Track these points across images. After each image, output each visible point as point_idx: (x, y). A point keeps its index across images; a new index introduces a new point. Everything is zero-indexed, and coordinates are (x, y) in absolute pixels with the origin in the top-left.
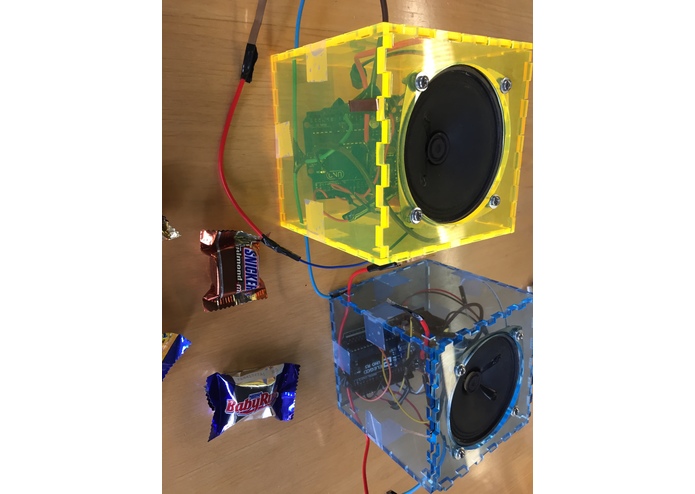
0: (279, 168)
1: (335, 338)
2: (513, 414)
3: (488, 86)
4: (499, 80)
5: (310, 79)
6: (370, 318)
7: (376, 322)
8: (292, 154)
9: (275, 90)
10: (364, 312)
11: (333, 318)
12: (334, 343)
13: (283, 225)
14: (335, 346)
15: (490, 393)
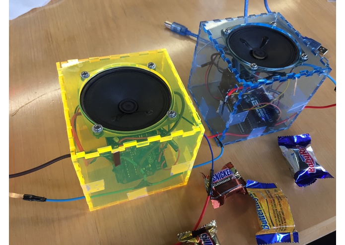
0: (153, 193)
1: (245, 138)
2: (275, 25)
3: (88, 85)
4: (83, 80)
5: (102, 188)
6: (231, 122)
7: (232, 119)
8: (145, 188)
9: (109, 205)
10: (227, 126)
11: (233, 142)
12: (248, 138)
13: (186, 184)
14: (250, 137)
15: (264, 41)
